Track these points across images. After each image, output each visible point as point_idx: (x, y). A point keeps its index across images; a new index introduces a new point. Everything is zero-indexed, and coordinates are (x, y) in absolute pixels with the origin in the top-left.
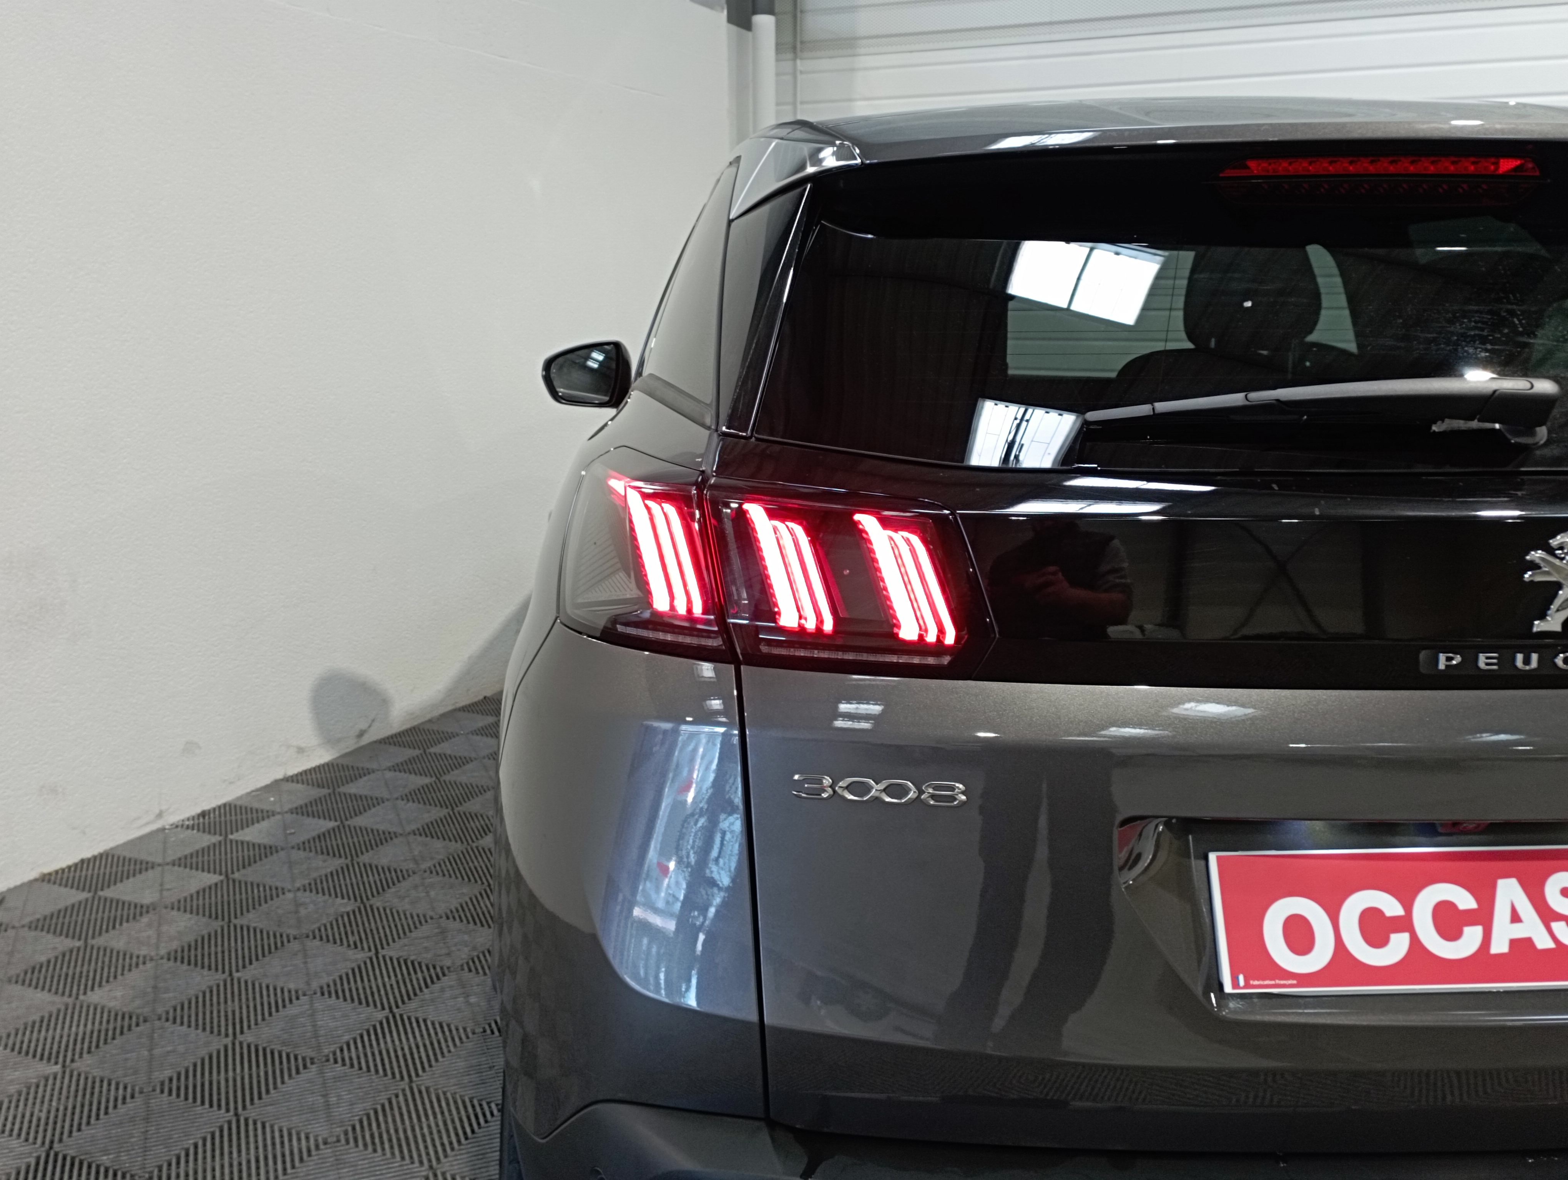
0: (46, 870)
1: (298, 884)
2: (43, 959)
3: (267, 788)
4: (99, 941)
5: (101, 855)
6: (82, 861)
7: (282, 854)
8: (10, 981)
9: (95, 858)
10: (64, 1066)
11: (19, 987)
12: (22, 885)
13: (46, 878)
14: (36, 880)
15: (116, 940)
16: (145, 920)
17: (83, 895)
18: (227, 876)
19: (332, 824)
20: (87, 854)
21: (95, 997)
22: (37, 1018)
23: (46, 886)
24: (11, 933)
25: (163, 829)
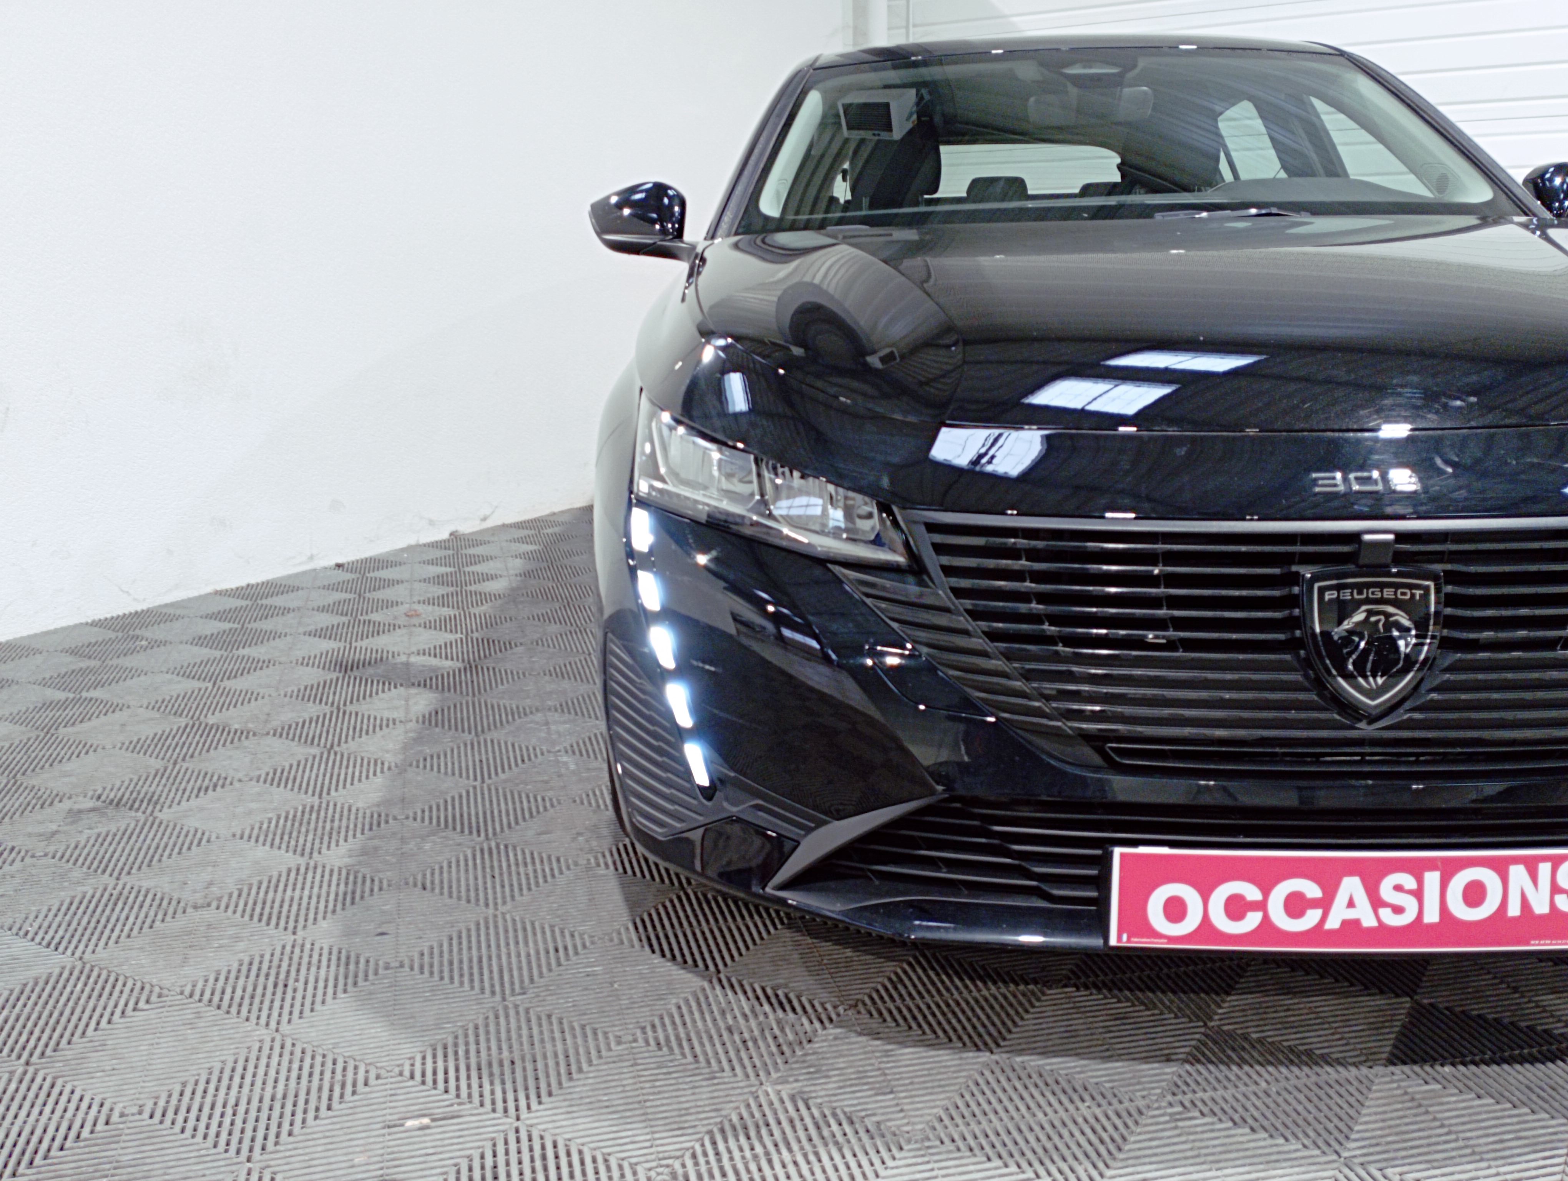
0: (219, 588)
1: (416, 599)
2: (209, 633)
3: (403, 550)
4: (253, 625)
5: (263, 583)
6: (248, 585)
7: (405, 584)
8: (181, 642)
9: (258, 584)
10: (214, 684)
11: (189, 646)
12: (200, 596)
13: (219, 593)
14: (210, 594)
15: (267, 625)
16: (291, 615)
17: (244, 603)
18: (360, 596)
19: (452, 569)
20: (253, 581)
21: (242, 652)
22: (199, 661)
23: (218, 597)
24: (186, 620)
25: (315, 570)
